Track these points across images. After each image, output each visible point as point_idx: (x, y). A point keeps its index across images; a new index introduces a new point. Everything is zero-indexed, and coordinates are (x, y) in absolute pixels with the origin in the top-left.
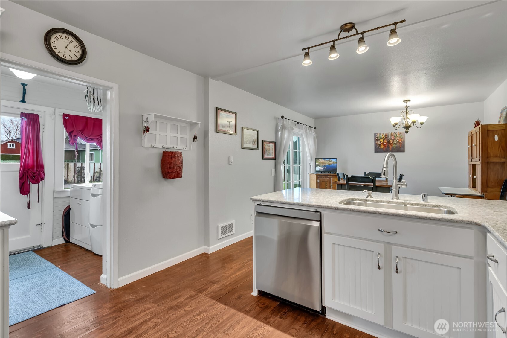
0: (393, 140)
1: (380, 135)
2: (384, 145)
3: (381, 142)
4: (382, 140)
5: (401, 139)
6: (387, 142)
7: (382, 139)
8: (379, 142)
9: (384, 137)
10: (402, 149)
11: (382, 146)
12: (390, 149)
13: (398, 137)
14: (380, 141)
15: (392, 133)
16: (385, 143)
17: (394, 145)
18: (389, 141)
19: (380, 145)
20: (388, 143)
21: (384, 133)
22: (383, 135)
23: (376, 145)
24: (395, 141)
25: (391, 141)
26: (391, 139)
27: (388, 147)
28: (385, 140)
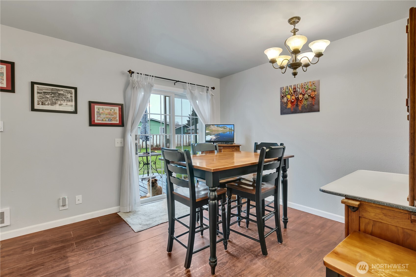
0: (304, 95)
1: (287, 90)
2: (292, 102)
3: (287, 100)
4: (289, 97)
5: (315, 91)
6: (295, 98)
7: (289, 94)
8: (285, 100)
9: (292, 92)
10: (316, 107)
11: (289, 105)
12: (300, 108)
13: (309, 89)
14: (287, 98)
15: (302, 85)
16: (293, 100)
17: (305, 102)
18: (298, 97)
19: (287, 103)
20: (297, 99)
21: (291, 86)
22: (291, 89)
23: (282, 103)
24: (306, 96)
25: (301, 96)
26: (301, 94)
27: (297, 105)
28: (293, 96)
